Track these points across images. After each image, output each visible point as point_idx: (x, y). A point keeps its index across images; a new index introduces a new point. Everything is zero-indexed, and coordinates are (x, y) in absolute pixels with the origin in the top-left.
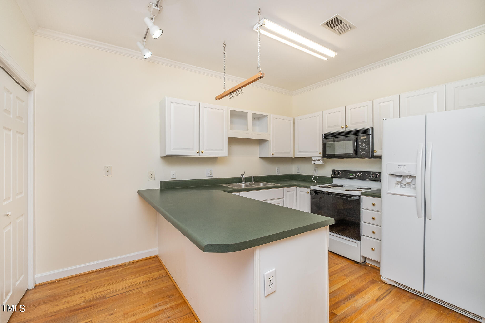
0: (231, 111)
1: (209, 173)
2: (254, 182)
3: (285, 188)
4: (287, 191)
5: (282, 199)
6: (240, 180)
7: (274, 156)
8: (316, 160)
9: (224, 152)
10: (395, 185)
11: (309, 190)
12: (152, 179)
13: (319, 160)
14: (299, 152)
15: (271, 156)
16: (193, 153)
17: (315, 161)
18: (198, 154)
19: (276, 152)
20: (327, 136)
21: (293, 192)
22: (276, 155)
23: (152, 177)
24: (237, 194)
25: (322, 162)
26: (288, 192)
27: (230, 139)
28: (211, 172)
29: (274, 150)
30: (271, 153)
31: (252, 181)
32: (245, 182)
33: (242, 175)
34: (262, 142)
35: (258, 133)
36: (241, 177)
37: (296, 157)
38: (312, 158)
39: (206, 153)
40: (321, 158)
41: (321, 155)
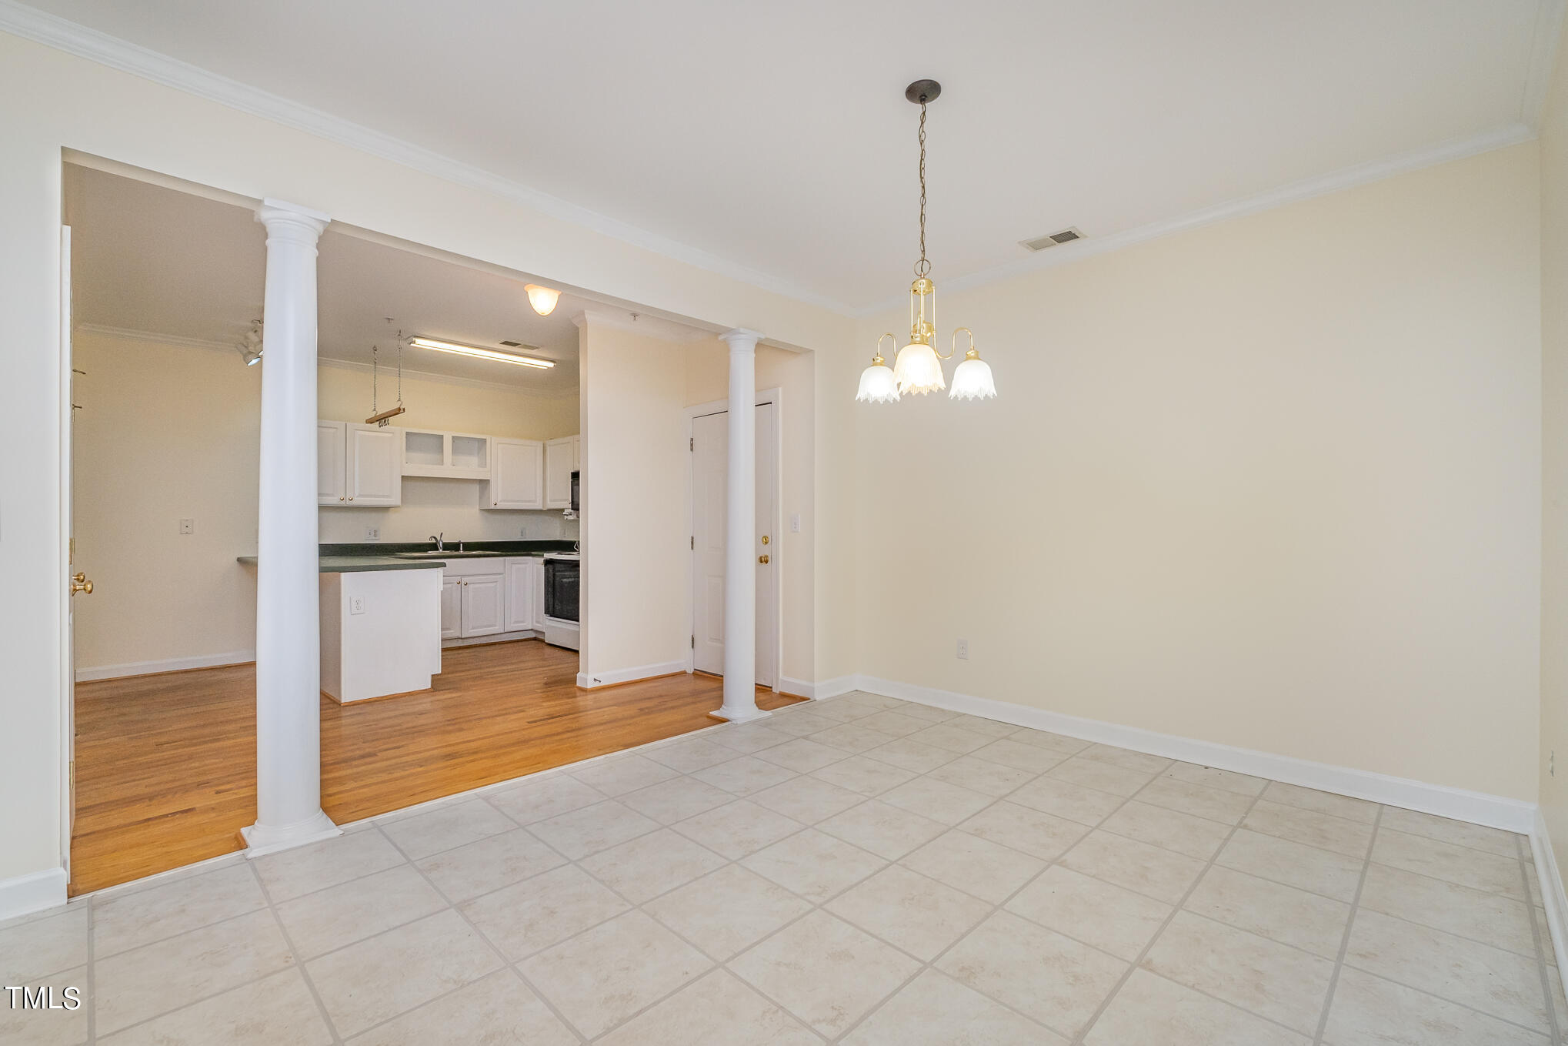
0: (408, 433)
1: (373, 534)
2: (463, 549)
3: (507, 559)
4: (512, 564)
5: (502, 576)
6: (434, 547)
7: (498, 507)
9: (395, 499)
11: (541, 560)
13: (571, 514)
14: (551, 501)
15: (493, 507)
16: (334, 501)
17: (566, 515)
18: (343, 503)
19: (501, 501)
20: (575, 475)
21: (524, 565)
22: (501, 506)
26: (514, 566)
27: (404, 478)
28: (375, 531)
29: (499, 497)
30: (493, 502)
31: (458, 550)
32: (444, 550)
33: (434, 538)
34: (484, 483)
35: (467, 467)
36: (434, 541)
37: (549, 510)
38: (563, 510)
39: (358, 501)
40: (570, 510)
41: (570, 506)
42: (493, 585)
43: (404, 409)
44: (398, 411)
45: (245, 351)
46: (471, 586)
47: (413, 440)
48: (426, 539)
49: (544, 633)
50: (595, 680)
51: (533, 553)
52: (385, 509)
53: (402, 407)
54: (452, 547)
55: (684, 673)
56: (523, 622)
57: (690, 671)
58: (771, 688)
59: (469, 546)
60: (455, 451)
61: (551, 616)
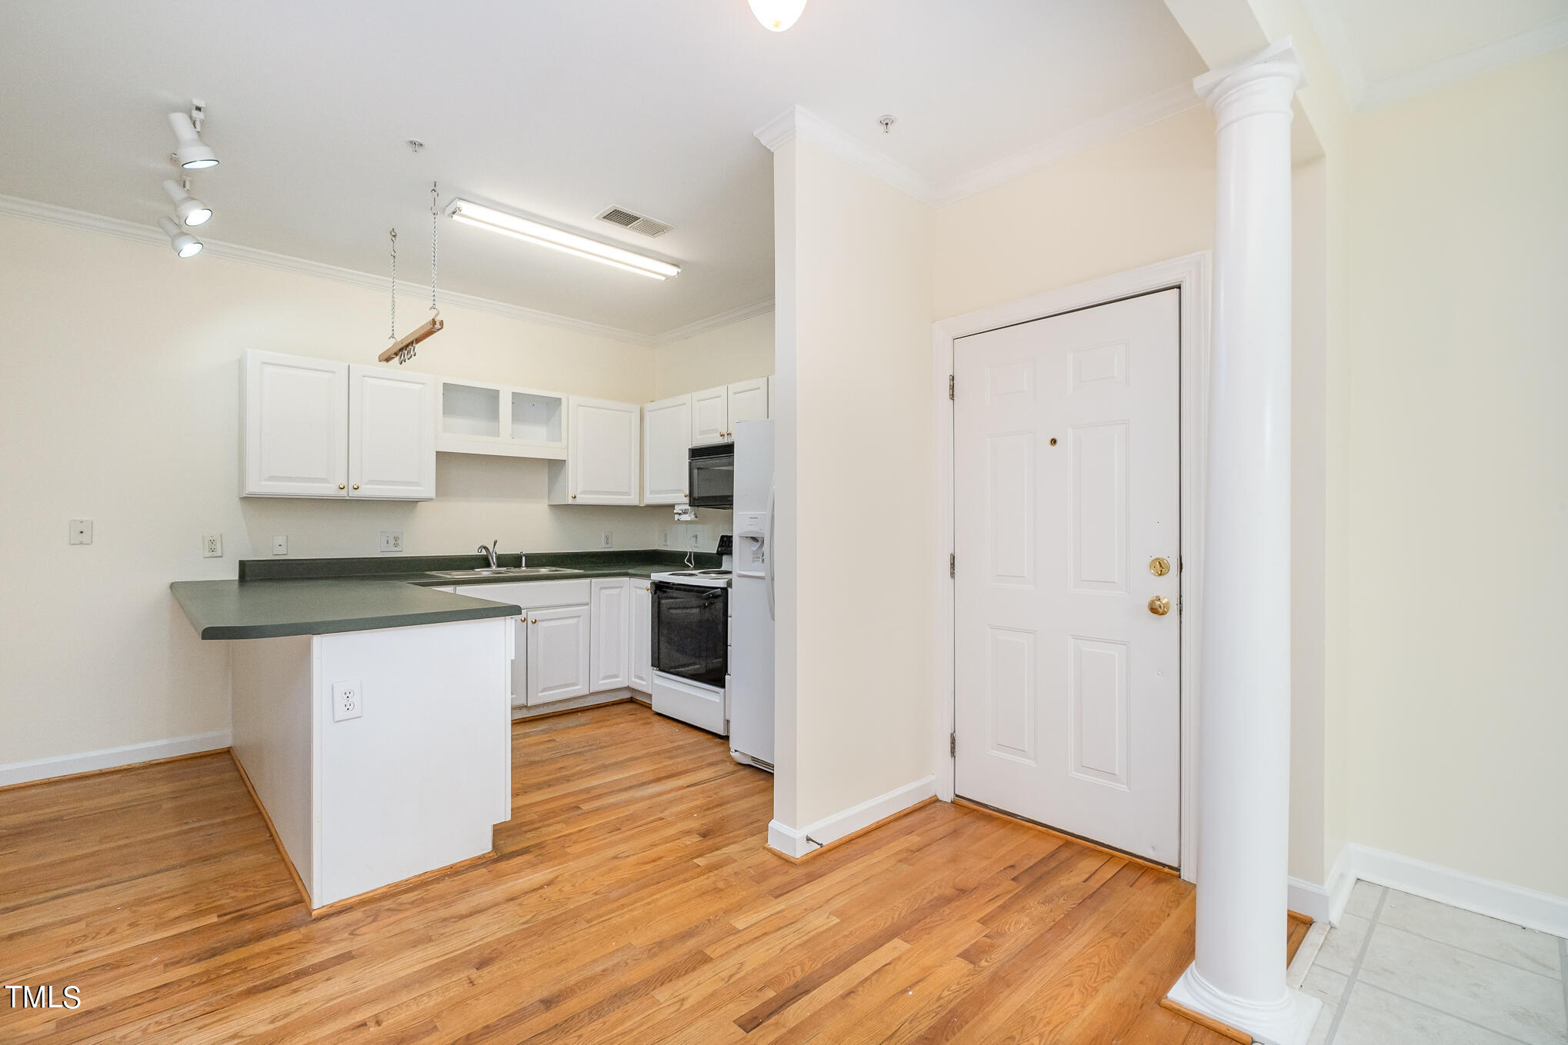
0: (445, 385)
1: (392, 542)
2: (526, 566)
3: (594, 580)
4: (601, 588)
5: (587, 607)
6: (485, 562)
7: (578, 501)
8: (680, 512)
9: (425, 486)
10: (754, 558)
11: (647, 583)
12: (215, 554)
13: (685, 512)
14: (651, 493)
15: (570, 501)
16: (329, 490)
17: (680, 514)
18: (343, 493)
19: (584, 492)
20: (696, 453)
21: (619, 590)
22: (582, 500)
23: (213, 549)
24: (449, 589)
25: (693, 517)
26: (603, 591)
27: (441, 456)
28: (396, 539)
29: (579, 487)
30: (571, 494)
31: (520, 566)
32: (499, 566)
33: (485, 548)
34: (555, 466)
35: (532, 442)
36: (484, 552)
37: (648, 506)
38: (673, 506)
39: (368, 491)
40: (687, 507)
41: (687, 500)
42: (574, 621)
43: (442, 323)
44: (432, 329)
45: (174, 231)
46: (540, 624)
47: (456, 397)
48: (473, 551)
49: (651, 695)
50: (809, 839)
51: (630, 571)
52: (411, 504)
53: (438, 319)
54: (514, 561)
55: (935, 801)
56: (616, 676)
57: (947, 797)
58: (1178, 870)
59: (535, 560)
60: (516, 417)
61: (660, 670)
